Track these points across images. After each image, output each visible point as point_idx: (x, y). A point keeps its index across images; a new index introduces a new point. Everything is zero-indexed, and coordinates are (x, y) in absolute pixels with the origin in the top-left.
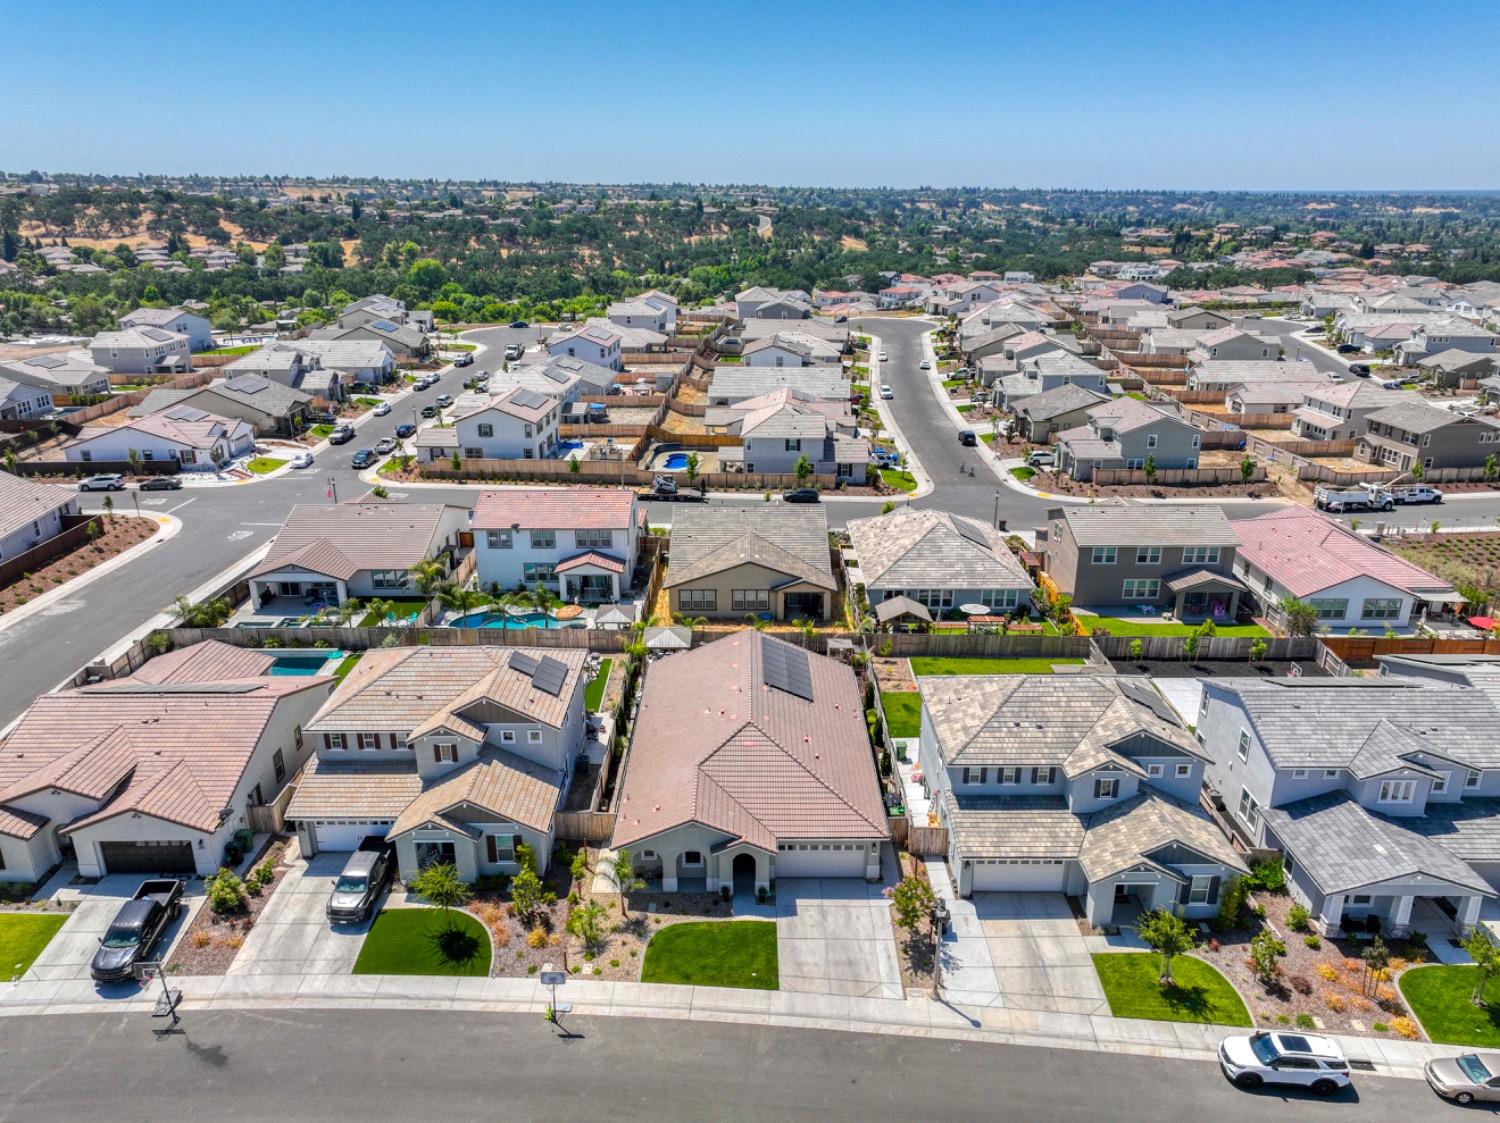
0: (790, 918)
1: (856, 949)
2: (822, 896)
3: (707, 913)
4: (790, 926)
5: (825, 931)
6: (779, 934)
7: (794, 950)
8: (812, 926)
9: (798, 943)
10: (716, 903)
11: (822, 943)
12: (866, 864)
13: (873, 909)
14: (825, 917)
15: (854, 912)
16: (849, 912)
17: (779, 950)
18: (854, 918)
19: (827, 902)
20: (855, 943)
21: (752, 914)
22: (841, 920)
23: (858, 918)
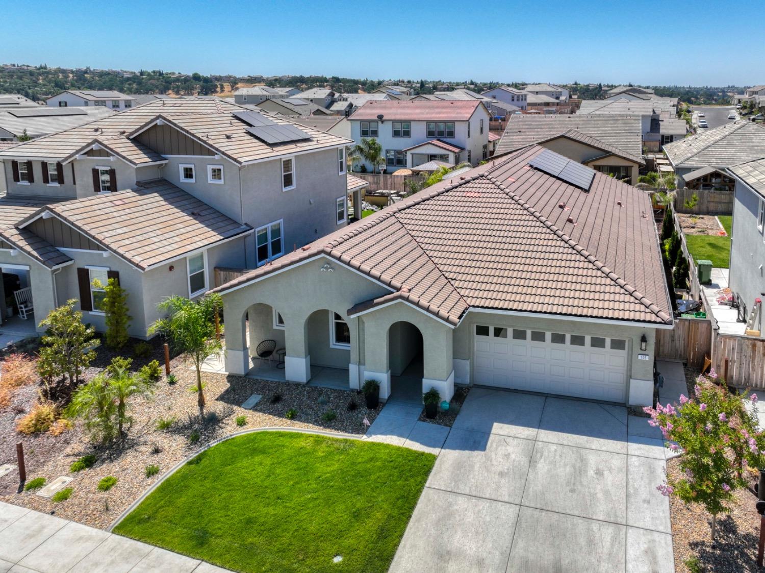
0: (467, 452)
1: (582, 541)
2: (540, 424)
3: (328, 421)
4: (459, 468)
5: (524, 489)
6: (431, 481)
7: (446, 520)
8: (501, 474)
9: (461, 503)
10: (353, 407)
11: (509, 513)
12: (630, 377)
13: (634, 461)
14: (532, 461)
15: (593, 460)
16: (583, 460)
17: (415, 513)
18: (591, 473)
19: (546, 435)
20: (581, 525)
21: (401, 435)
22: (564, 472)
23: (599, 473)
